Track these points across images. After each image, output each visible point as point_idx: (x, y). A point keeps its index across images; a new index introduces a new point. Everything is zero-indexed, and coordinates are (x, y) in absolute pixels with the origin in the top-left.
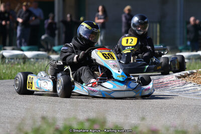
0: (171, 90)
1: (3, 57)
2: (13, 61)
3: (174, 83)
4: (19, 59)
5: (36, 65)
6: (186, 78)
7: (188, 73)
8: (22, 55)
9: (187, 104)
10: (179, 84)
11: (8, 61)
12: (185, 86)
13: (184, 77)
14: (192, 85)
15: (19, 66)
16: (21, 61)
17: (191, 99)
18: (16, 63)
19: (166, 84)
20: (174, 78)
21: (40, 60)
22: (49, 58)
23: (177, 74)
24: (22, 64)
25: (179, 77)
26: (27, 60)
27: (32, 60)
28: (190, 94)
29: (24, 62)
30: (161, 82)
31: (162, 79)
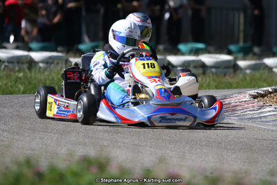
0: (240, 116)
2: (11, 66)
3: (246, 106)
4: (23, 63)
5: (46, 73)
6: (266, 98)
7: (270, 90)
8: (27, 56)
9: (260, 138)
10: (253, 106)
11: (5, 66)
12: (262, 110)
13: (263, 96)
14: (272, 109)
15: (21, 75)
16: (25, 66)
17: (268, 130)
18: (17, 69)
19: (234, 106)
20: (247, 98)
21: (52, 66)
22: (67, 61)
23: (253, 92)
24: (27, 71)
25: (255, 97)
26: (33, 64)
27: (41, 65)
28: (267, 122)
29: (30, 68)
30: (226, 104)
31: (229, 99)
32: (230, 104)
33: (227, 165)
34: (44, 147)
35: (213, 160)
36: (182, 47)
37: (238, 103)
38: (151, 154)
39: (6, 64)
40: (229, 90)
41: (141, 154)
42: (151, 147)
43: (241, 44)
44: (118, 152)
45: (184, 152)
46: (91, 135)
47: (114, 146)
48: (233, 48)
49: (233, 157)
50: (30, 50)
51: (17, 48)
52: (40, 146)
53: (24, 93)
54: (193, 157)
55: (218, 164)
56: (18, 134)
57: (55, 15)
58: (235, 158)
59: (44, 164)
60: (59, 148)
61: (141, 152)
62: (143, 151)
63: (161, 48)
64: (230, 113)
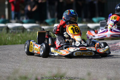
2: (14, 31)
4: (20, 29)
5: (31, 34)
8: (21, 26)
11: (12, 31)
15: (19, 35)
16: (21, 31)
18: (17, 32)
21: (33, 30)
24: (22, 33)
26: (25, 30)
27: (28, 30)
30: (116, 46)
31: (118, 44)
32: (118, 46)
33: (118, 75)
35: (111, 73)
36: (95, 19)
38: (82, 71)
39: (12, 30)
42: (82, 68)
44: (66, 70)
45: (98, 70)
47: (65, 68)
50: (23, 23)
51: (17, 22)
52: (30, 68)
53: (21, 44)
54: (102, 72)
55: (114, 75)
60: (38, 70)
61: (77, 70)
63: (84, 20)
64: (119, 50)
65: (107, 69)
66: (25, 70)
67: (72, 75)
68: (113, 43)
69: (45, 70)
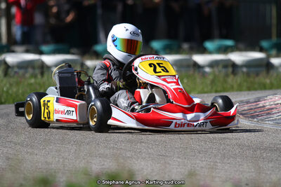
0: (275, 120)
1: (7, 67)
2: (21, 72)
8: (38, 61)
11: (15, 72)
15: (33, 81)
16: (37, 71)
18: (28, 75)
19: (269, 109)
22: (82, 65)
24: (39, 76)
29: (42, 74)
30: (260, 107)
31: (263, 102)
32: (264, 106)
33: (264, 175)
34: (61, 160)
35: (247, 170)
36: (209, 45)
37: (274, 106)
38: (179, 166)
39: (16, 70)
40: (263, 91)
41: (168, 166)
42: (179, 158)
43: (274, 39)
44: (143, 163)
45: (216, 162)
46: (112, 145)
47: (138, 158)
48: (265, 44)
49: (270, 165)
50: (41, 53)
51: (27, 51)
54: (226, 168)
56: (32, 147)
57: (68, 13)
58: (272, 167)
59: (62, 180)
60: (77, 162)
61: (169, 163)
62: (170, 162)
63: (186, 46)
64: (265, 117)
65: (238, 162)
66: (46, 162)
67: (156, 175)
68: (251, 101)
69: (93, 162)
